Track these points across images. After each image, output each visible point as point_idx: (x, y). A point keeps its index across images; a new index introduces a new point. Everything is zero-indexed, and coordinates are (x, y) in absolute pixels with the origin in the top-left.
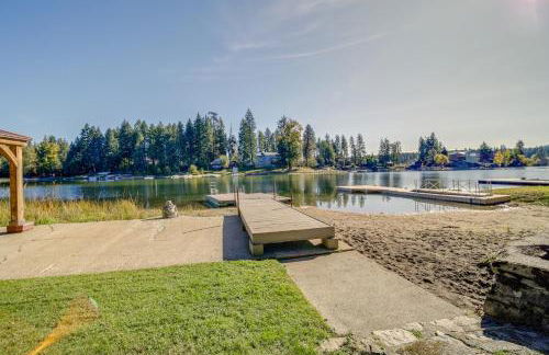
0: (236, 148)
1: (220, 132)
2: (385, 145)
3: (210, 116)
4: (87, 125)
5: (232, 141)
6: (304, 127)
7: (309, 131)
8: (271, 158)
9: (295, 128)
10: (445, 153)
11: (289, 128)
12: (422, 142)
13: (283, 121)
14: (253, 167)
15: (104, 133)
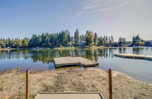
0: (73, 40)
1: (69, 35)
2: (121, 39)
3: (66, 31)
4: (34, 34)
5: (72, 38)
6: (94, 33)
7: (96, 35)
8: (84, 43)
9: (91, 34)
10: (142, 41)
11: (89, 34)
12: (134, 38)
13: (87, 32)
14: (78, 46)
15: (38, 36)
